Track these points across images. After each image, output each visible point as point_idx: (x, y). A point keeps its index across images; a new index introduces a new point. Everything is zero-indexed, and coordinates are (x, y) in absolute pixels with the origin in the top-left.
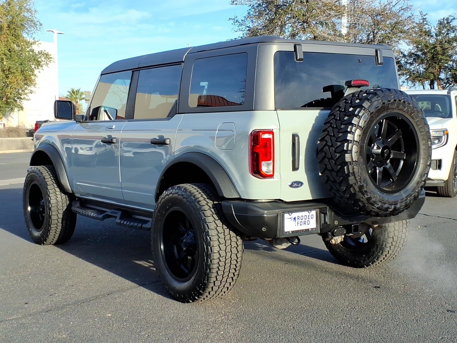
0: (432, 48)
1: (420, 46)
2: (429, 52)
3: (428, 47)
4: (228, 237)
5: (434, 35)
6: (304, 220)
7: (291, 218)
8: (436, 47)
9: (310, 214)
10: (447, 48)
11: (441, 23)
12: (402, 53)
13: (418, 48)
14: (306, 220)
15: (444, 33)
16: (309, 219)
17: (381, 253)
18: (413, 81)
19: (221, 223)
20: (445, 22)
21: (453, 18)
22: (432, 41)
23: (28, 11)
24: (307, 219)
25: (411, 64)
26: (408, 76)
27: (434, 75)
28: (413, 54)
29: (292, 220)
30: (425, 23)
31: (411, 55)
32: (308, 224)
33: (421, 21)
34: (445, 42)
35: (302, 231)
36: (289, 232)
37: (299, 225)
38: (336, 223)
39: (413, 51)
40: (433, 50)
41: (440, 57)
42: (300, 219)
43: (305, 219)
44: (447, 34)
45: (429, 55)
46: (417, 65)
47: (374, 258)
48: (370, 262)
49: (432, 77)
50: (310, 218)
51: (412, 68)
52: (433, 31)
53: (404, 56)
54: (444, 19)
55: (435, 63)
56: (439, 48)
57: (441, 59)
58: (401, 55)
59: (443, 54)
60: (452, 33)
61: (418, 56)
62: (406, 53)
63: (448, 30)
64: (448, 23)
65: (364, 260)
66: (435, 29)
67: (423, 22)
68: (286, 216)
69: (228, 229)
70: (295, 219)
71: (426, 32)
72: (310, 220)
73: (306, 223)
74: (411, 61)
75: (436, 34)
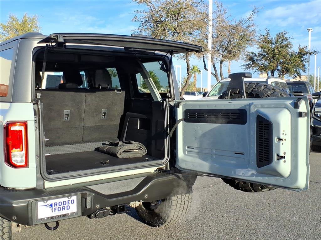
0: (272, 51)
1: (265, 50)
2: (270, 53)
3: (270, 50)
5: (274, 43)
6: (62, 205)
7: (46, 205)
8: (274, 50)
10: (282, 51)
11: (278, 36)
12: (254, 53)
13: (264, 50)
15: (280, 42)
16: (68, 204)
17: (167, 217)
18: (261, 71)
20: (281, 35)
21: (285, 32)
22: (273, 46)
23: (36, 27)
25: (260, 60)
26: (258, 68)
27: (273, 67)
28: (261, 54)
29: (49, 208)
30: (269, 35)
31: (259, 55)
32: (67, 209)
33: (266, 34)
34: (281, 47)
35: (59, 217)
36: (44, 218)
38: (98, 206)
39: (261, 53)
40: (273, 52)
41: (277, 56)
42: (58, 205)
43: (64, 205)
44: (282, 42)
45: (270, 55)
46: (264, 61)
47: (162, 221)
48: (160, 224)
49: (272, 68)
51: (261, 63)
52: (274, 41)
53: (256, 56)
54: (280, 33)
55: (274, 60)
56: (276, 51)
57: (278, 58)
58: (254, 55)
59: (279, 55)
60: (285, 42)
61: (264, 56)
62: (257, 54)
63: (283, 40)
64: (282, 35)
65: (156, 222)
66: (275, 39)
67: (267, 34)
68: (40, 204)
70: (51, 205)
71: (269, 41)
72: (71, 205)
74: (260, 58)
75: (275, 42)
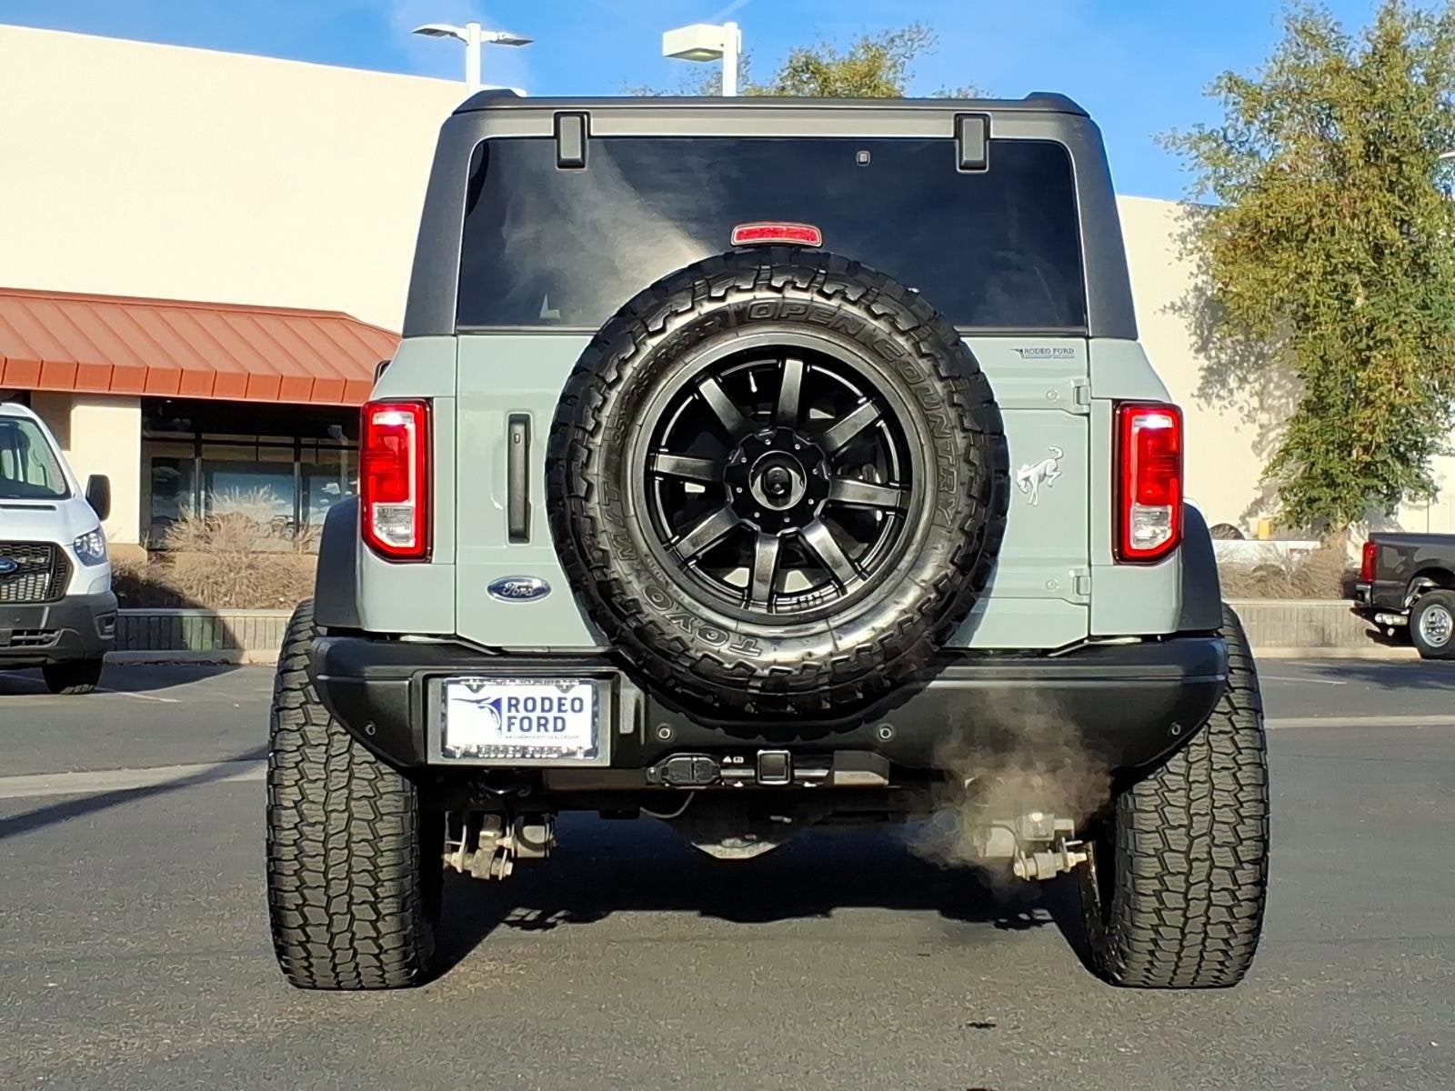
4: (341, 763)
6: (538, 712)
7: (478, 702)
9: (570, 695)
14: (550, 716)
16: (560, 710)
19: (328, 715)
24: (555, 713)
29: (487, 711)
32: (555, 729)
37: (516, 728)
38: (665, 734)
42: (521, 707)
43: (543, 710)
50: (567, 706)
68: (457, 690)
69: (349, 737)
70: (497, 704)
72: (569, 716)
73: (550, 726)
